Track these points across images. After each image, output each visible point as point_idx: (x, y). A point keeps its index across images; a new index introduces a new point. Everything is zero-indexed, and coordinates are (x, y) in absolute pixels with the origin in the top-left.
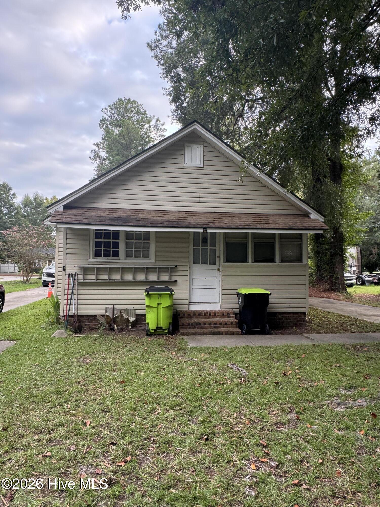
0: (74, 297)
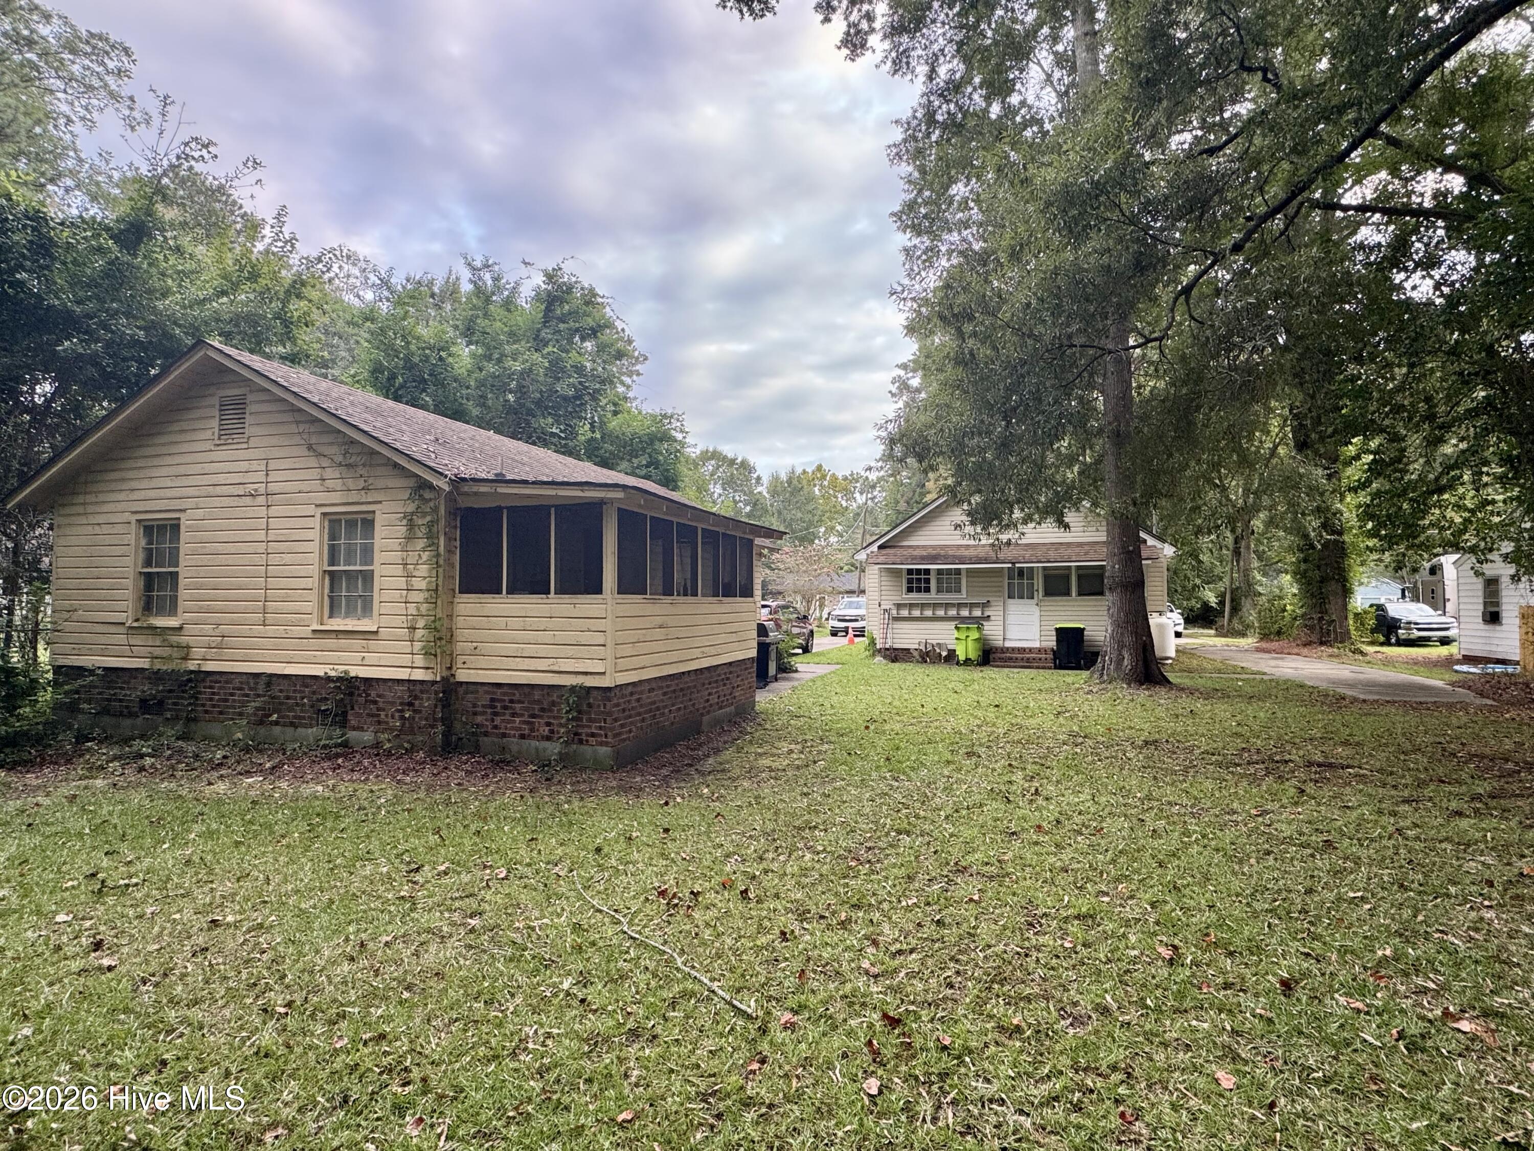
0: (890, 631)
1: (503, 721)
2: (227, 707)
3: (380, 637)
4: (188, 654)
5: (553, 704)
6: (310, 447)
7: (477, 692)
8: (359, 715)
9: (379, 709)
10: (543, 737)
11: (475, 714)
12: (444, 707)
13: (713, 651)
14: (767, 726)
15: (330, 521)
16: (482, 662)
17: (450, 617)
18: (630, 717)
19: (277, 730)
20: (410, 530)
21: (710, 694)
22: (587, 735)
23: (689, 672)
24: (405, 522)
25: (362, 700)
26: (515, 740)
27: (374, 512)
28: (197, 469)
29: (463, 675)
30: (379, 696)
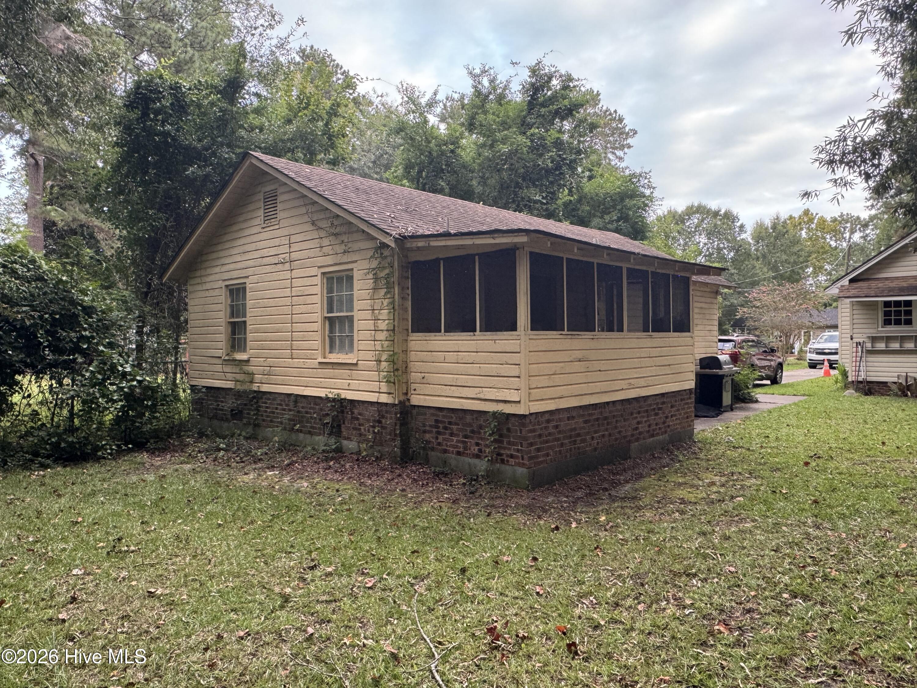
0: (863, 364)
1: (444, 439)
2: (275, 417)
3: (360, 367)
4: (253, 379)
5: (481, 427)
6: (313, 223)
7: (426, 414)
8: (348, 429)
9: (360, 425)
10: (473, 455)
11: (425, 432)
12: (401, 425)
13: (642, 382)
14: (702, 456)
15: (328, 279)
16: (429, 389)
17: (405, 352)
18: (547, 442)
19: (301, 435)
20: (375, 282)
21: (638, 423)
22: (507, 456)
23: (614, 402)
24: (371, 276)
25: (349, 416)
26: (453, 456)
27: (352, 269)
28: (253, 247)
29: (416, 400)
30: (360, 414)
